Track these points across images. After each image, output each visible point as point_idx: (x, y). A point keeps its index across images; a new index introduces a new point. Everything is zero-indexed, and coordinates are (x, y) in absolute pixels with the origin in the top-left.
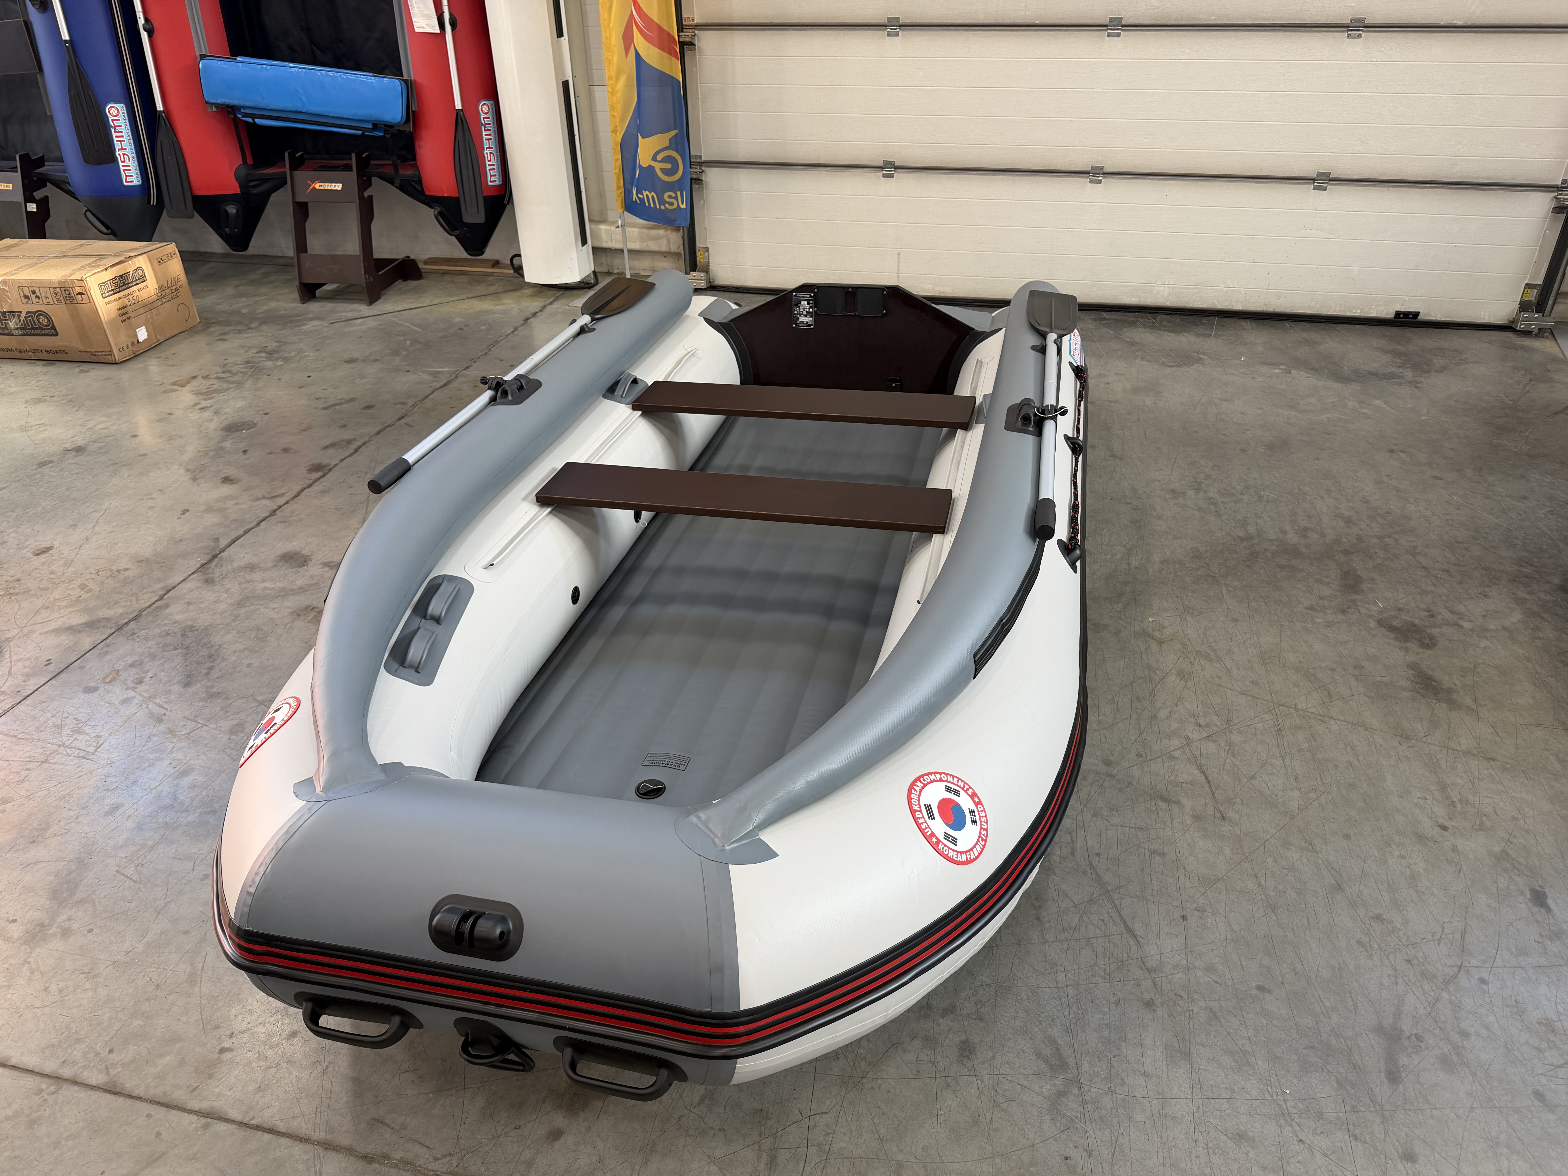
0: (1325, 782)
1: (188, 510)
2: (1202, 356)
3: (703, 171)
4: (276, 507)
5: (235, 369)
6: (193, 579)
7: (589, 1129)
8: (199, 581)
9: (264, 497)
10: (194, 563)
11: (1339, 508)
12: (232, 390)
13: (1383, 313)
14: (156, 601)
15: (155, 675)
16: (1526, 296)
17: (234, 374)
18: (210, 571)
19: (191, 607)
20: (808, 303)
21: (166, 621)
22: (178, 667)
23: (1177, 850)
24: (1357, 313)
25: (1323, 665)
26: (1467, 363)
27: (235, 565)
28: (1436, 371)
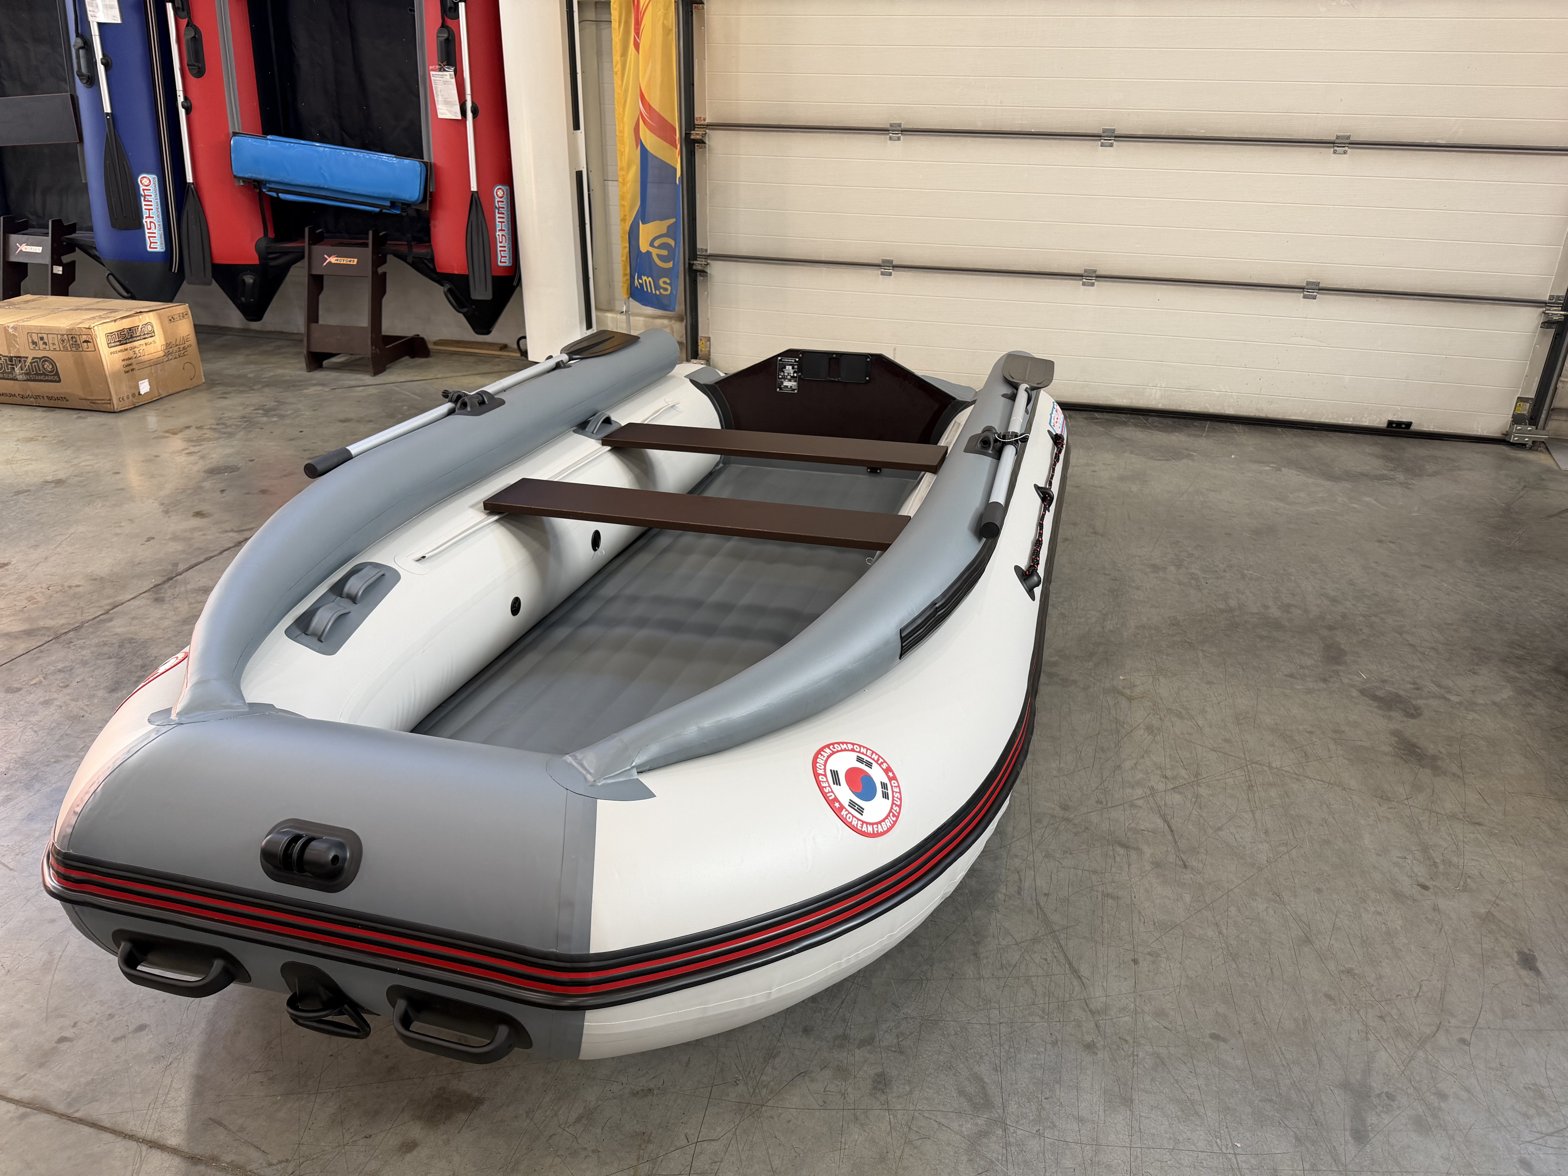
0: (1297, 837)
1: (154, 538)
2: (1191, 453)
3: (708, 264)
4: (242, 539)
5: (229, 422)
6: (143, 597)
8: (149, 599)
9: (232, 531)
10: (148, 584)
11: (1324, 588)
12: (222, 439)
13: (1376, 422)
14: (102, 615)
15: (83, 680)
16: (1519, 410)
17: (227, 426)
18: (163, 591)
19: (135, 622)
20: (793, 368)
21: (107, 633)
22: (108, 674)
23: (1133, 895)
24: (1349, 421)
25: (1301, 728)
26: (1460, 470)
27: (189, 587)
28: (1428, 475)
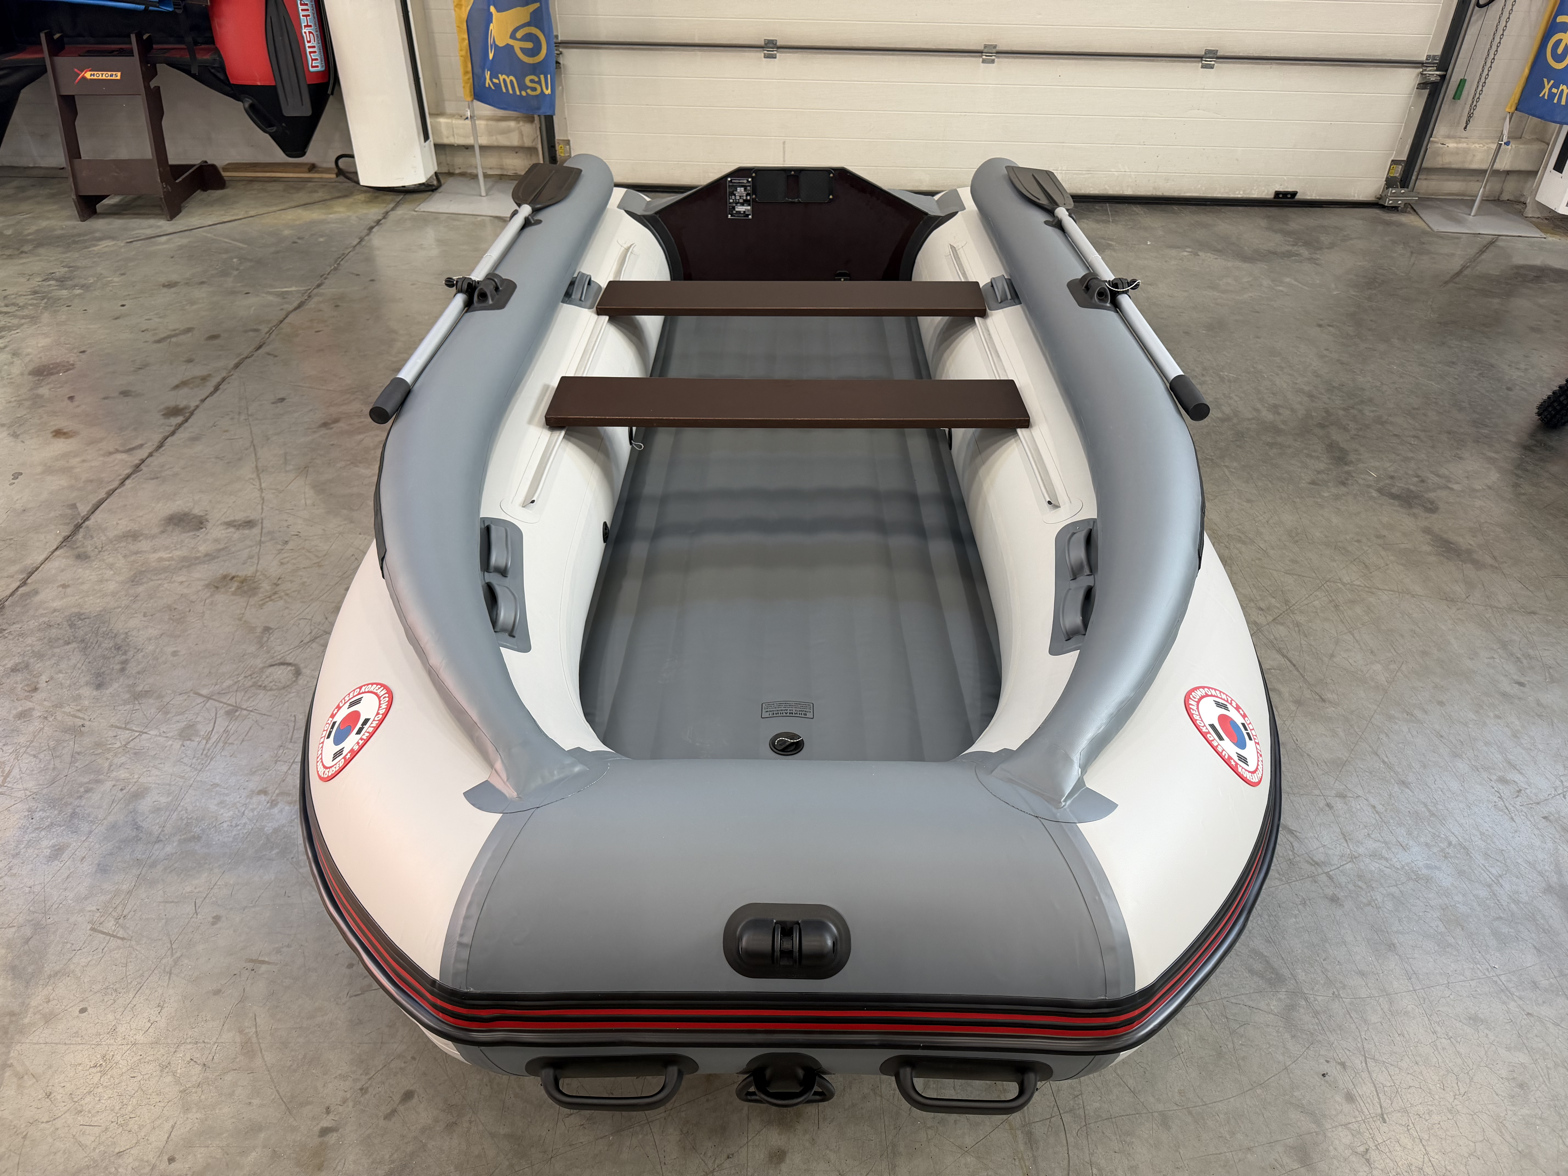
1: (21, 474)
2: (1110, 242)
3: (562, 53)
4: (137, 462)
5: (21, 301)
6: (58, 556)
7: (813, 1141)
8: (67, 557)
9: (117, 451)
10: (54, 536)
11: (1296, 383)
12: (25, 326)
13: (1264, 194)
14: (19, 587)
15: (52, 678)
16: (1392, 173)
17: (22, 308)
18: (79, 544)
19: (69, 590)
20: (745, 190)
21: (41, 611)
22: (79, 665)
24: (1239, 194)
25: (1348, 538)
26: (1351, 239)
27: (111, 534)
28: (1327, 248)
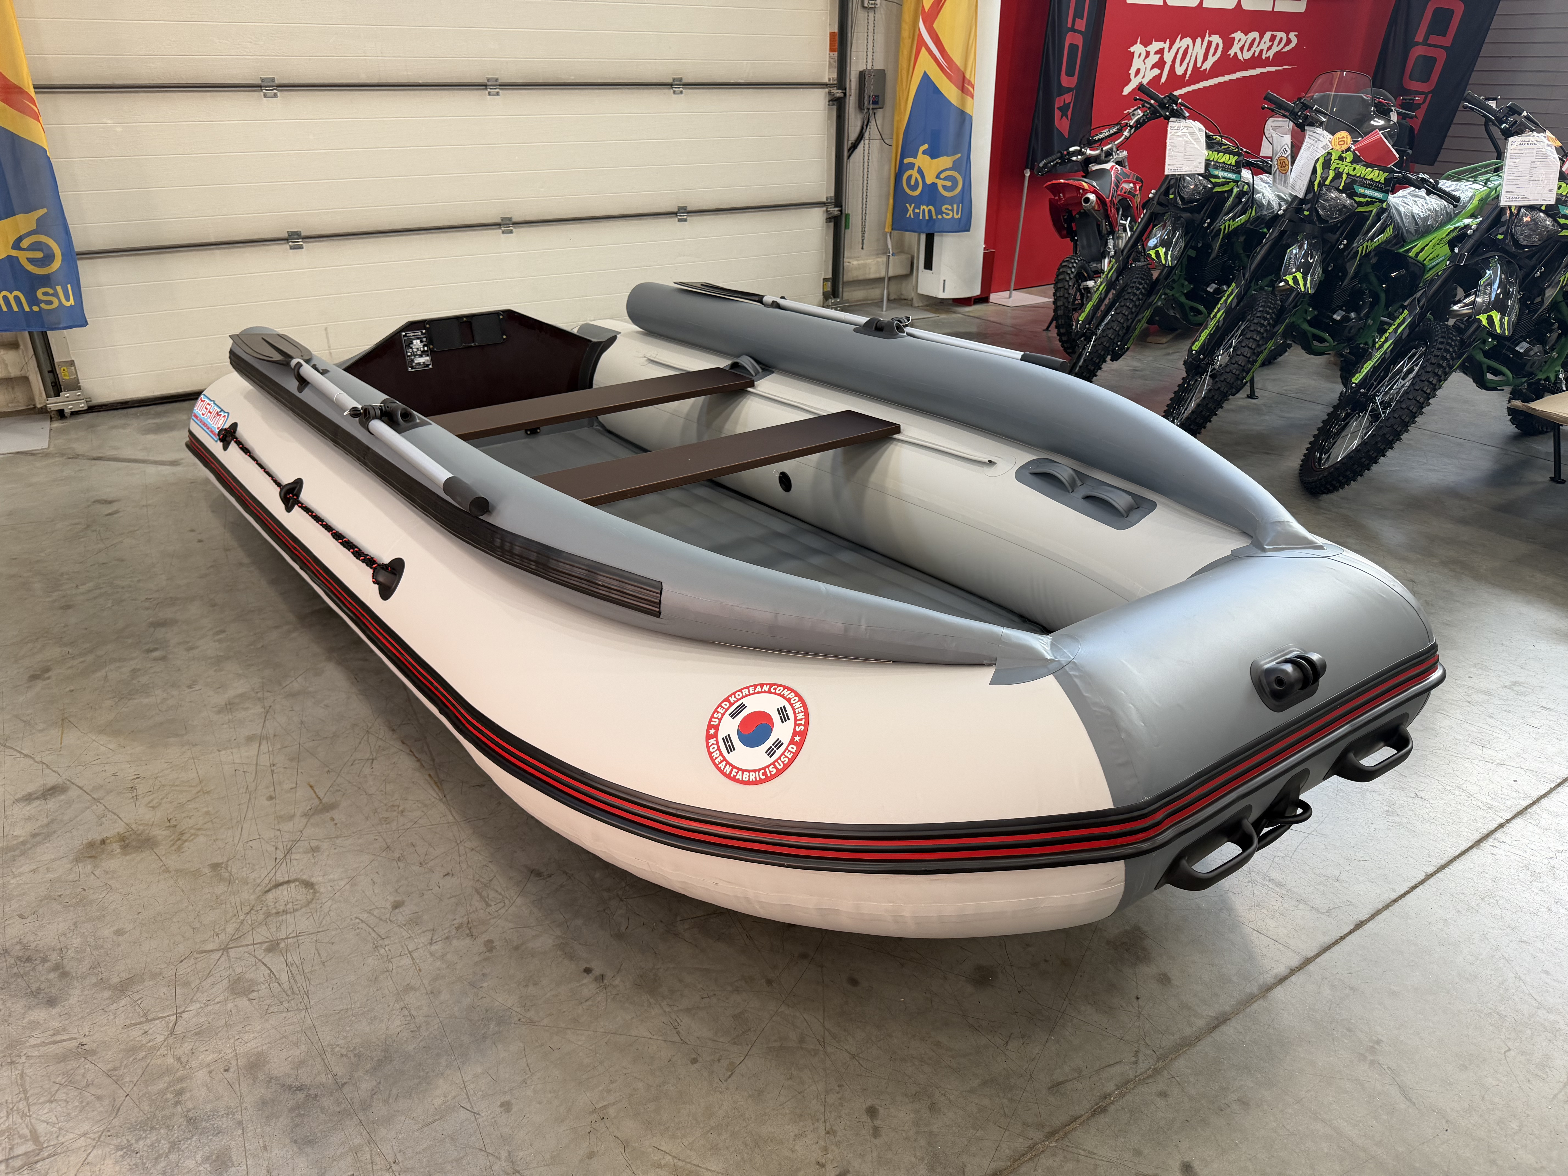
16: (825, 288)
20: (421, 342)
